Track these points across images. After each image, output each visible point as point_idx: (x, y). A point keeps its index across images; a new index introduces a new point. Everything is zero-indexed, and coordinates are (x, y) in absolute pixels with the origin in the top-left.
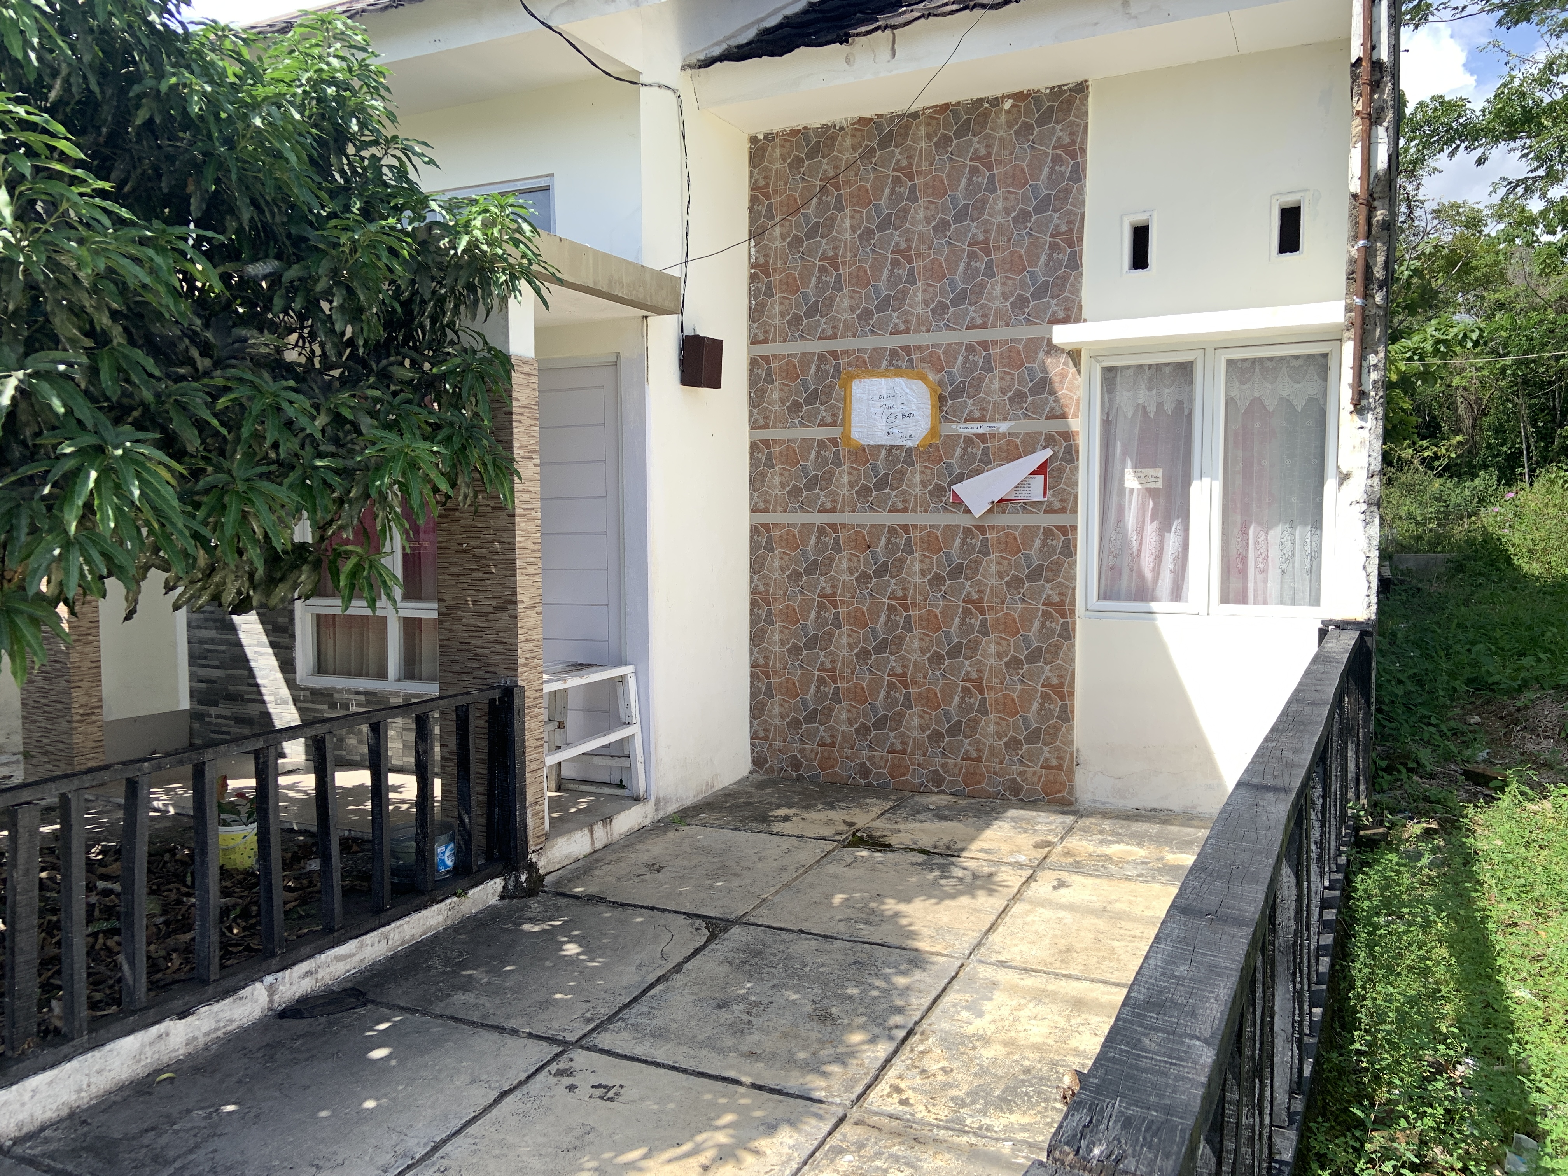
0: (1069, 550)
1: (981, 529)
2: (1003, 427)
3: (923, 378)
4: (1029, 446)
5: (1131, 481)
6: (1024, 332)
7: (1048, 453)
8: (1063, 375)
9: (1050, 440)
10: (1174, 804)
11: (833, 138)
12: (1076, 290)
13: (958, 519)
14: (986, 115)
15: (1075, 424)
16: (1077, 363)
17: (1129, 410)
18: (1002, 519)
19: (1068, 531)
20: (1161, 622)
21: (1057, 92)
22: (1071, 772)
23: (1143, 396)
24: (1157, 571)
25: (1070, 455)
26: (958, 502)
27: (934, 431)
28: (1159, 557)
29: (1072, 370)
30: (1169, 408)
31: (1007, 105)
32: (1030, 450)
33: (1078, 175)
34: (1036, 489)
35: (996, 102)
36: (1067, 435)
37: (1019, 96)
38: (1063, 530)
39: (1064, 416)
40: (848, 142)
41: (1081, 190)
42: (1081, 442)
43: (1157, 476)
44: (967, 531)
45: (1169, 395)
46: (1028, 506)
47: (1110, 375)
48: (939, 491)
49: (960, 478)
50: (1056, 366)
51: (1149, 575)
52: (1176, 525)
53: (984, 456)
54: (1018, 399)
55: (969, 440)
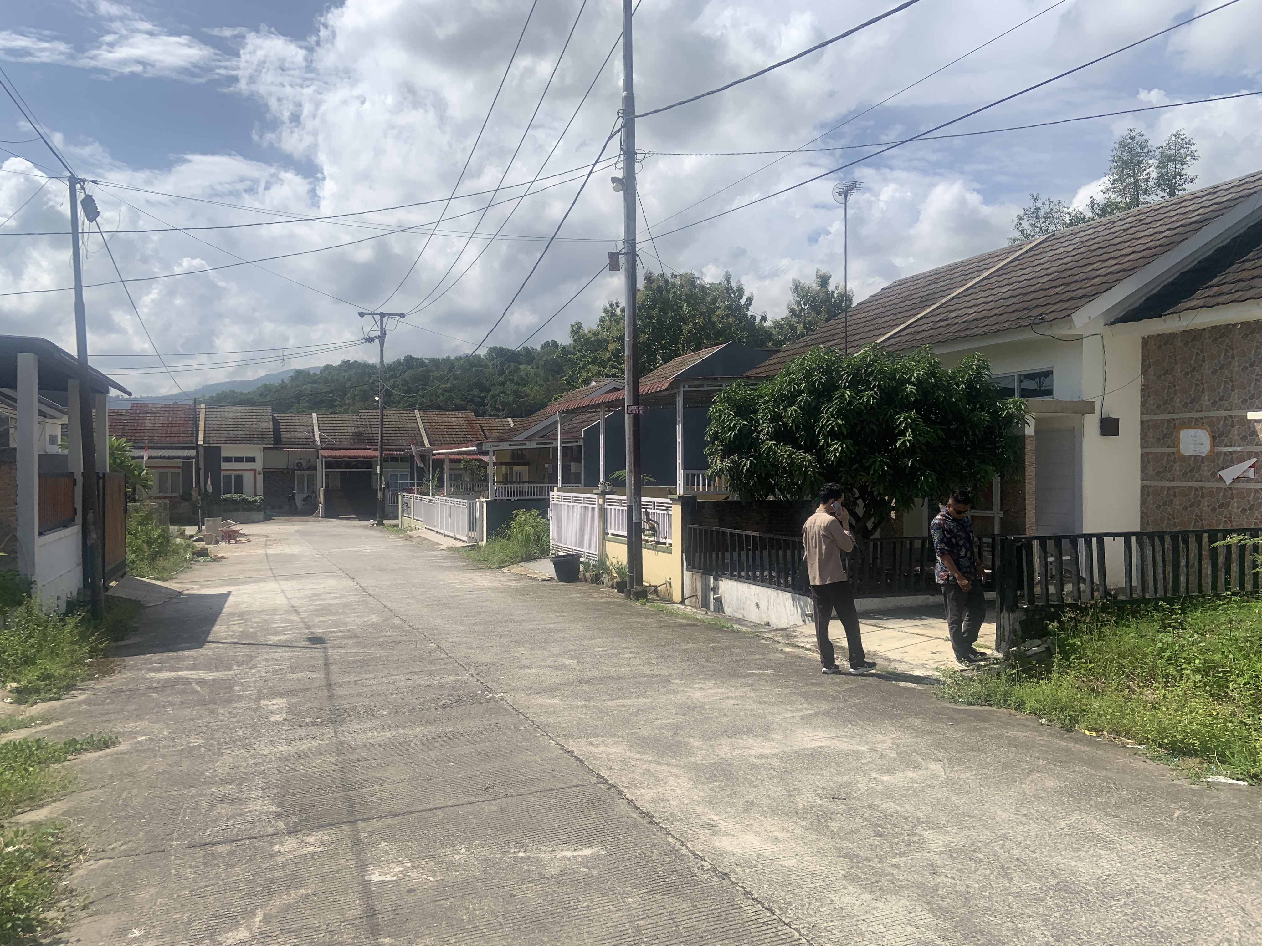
1: (1229, 488)
2: (1239, 449)
3: (1207, 430)
4: (1248, 456)
7: (1256, 459)
9: (1256, 455)
13: (1220, 485)
14: (1231, 330)
18: (1240, 485)
21: (1257, 322)
26: (1221, 478)
27: (1212, 450)
31: (1239, 326)
32: (1249, 458)
34: (1251, 474)
35: (1234, 325)
37: (1243, 323)
44: (1225, 490)
46: (1248, 480)
48: (1213, 474)
49: (1222, 469)
53: (1231, 460)
54: (1244, 438)
55: (1225, 453)
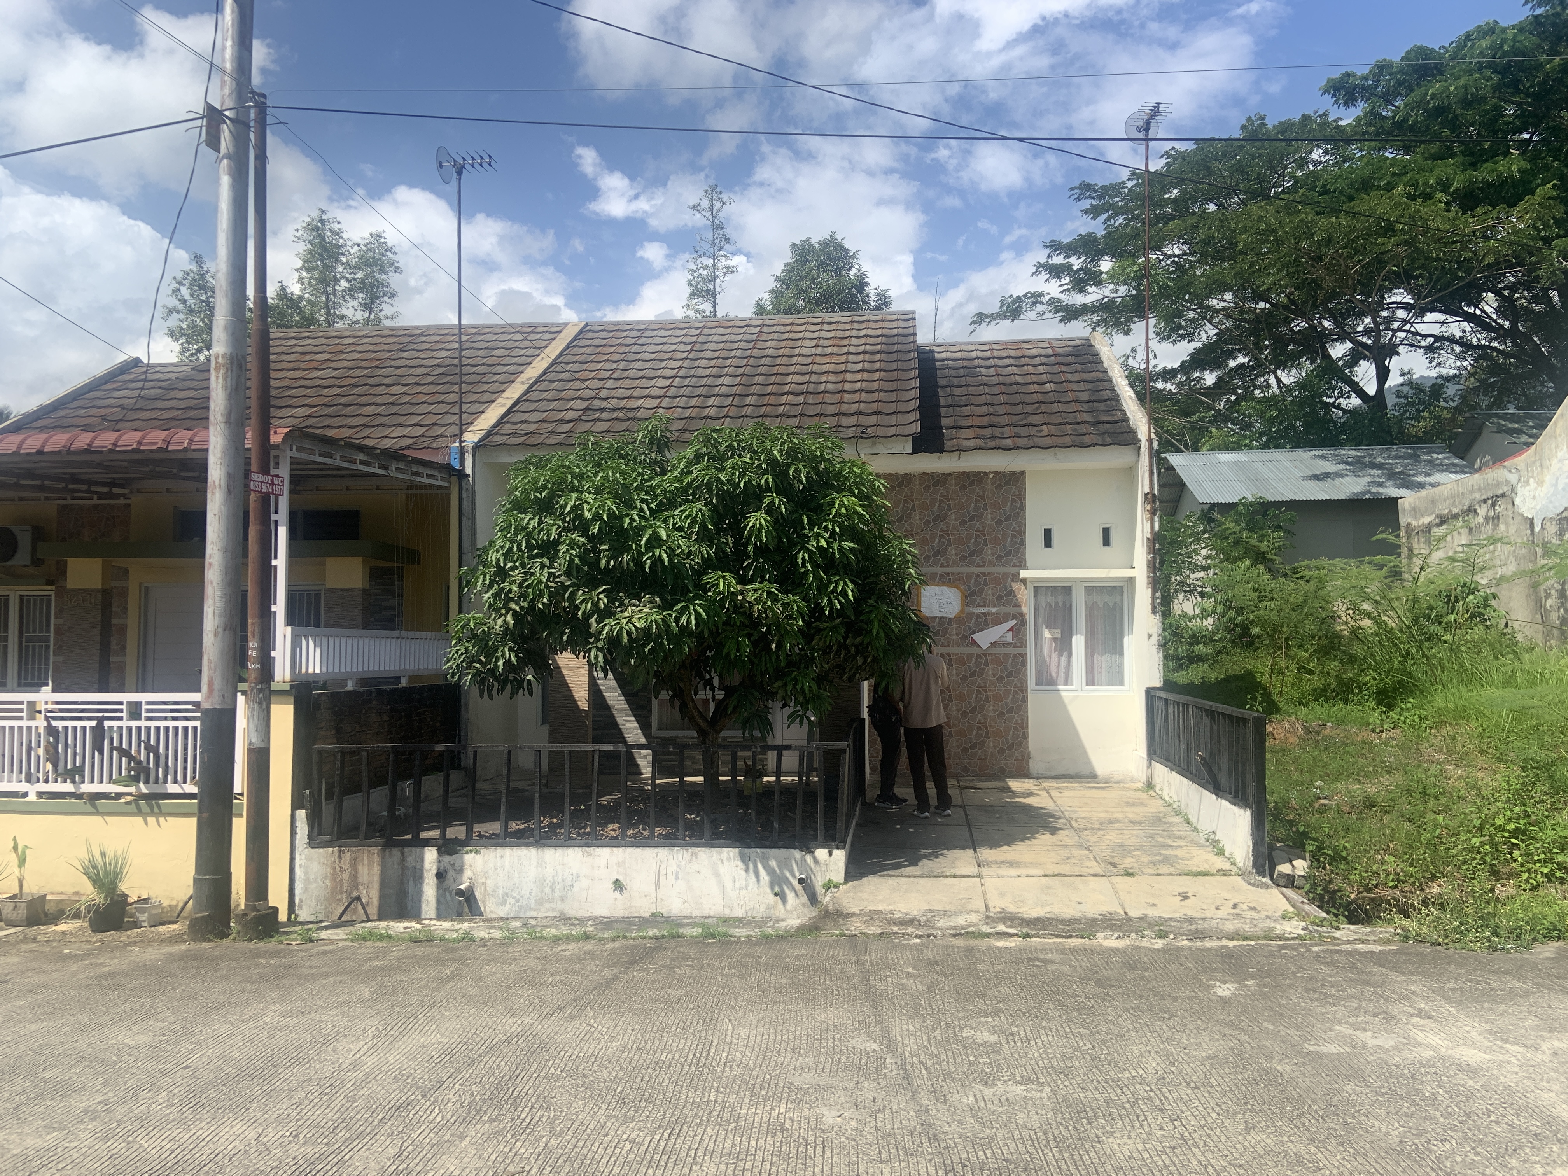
0: (1024, 664)
1: (985, 655)
2: (994, 610)
3: (958, 588)
4: (1005, 619)
5: (1047, 634)
6: (1001, 570)
7: (1014, 622)
8: (1019, 589)
9: (1014, 617)
10: (1071, 772)
11: (911, 479)
12: (1024, 554)
13: (974, 650)
14: (982, 478)
15: (1025, 610)
16: (1025, 585)
17: (1044, 605)
18: (996, 650)
19: (1024, 656)
20: (1063, 694)
21: (1013, 473)
22: (1028, 762)
23: (1050, 599)
24: (1058, 673)
25: (1023, 623)
26: (974, 642)
27: (962, 611)
28: (1058, 666)
29: (1023, 587)
30: (1060, 604)
31: (991, 476)
32: (1006, 620)
33: (1023, 508)
34: (1009, 638)
35: (986, 474)
36: (1022, 614)
37: (996, 473)
38: (1021, 655)
39: (1020, 606)
40: (918, 482)
41: (1024, 514)
42: (1027, 617)
43: (1058, 633)
44: (978, 656)
45: (1060, 599)
46: (1005, 645)
47: (1036, 589)
48: (965, 638)
49: (975, 632)
50: (1016, 586)
51: (1054, 675)
52: (1065, 654)
53: (985, 622)
54: (1000, 598)
55: (978, 615)
